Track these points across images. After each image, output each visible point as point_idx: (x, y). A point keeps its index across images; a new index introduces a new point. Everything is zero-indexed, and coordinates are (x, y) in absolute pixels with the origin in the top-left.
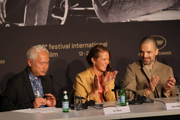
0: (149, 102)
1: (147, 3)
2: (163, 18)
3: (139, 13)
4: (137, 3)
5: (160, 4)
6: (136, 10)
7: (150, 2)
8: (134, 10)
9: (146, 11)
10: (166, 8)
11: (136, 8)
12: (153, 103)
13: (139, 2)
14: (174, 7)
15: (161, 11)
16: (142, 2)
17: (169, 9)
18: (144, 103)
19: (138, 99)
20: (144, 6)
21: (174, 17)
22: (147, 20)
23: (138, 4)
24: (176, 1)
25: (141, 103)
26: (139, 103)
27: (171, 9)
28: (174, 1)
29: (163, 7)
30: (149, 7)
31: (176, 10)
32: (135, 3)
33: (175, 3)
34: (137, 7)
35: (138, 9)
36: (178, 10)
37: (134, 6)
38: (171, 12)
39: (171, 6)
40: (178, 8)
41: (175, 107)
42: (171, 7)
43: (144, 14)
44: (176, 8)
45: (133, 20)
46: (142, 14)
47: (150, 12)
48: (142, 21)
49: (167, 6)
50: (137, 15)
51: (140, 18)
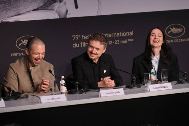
0: (24, 98)
1: (17, 3)
2: (34, 18)
3: (10, 13)
4: (7, 3)
5: (30, 4)
6: (6, 11)
7: (20, 3)
8: (5, 11)
9: (17, 11)
10: (36, 8)
11: (6, 9)
12: (27, 99)
13: (9, 3)
14: (44, 6)
15: (31, 11)
16: (12, 2)
17: (39, 9)
18: (19, 98)
19: (13, 95)
20: (14, 6)
21: (45, 17)
22: (18, 21)
23: (9, 5)
24: (46, 1)
25: (16, 99)
26: (13, 99)
27: (42, 8)
28: (44, 1)
29: (33, 7)
30: (20, 7)
31: (46, 10)
32: (5, 4)
33: (44, 3)
34: (8, 8)
35: (9, 10)
36: (48, 10)
37: (4, 7)
38: (42, 11)
39: (41, 5)
40: (48, 8)
41: (50, 100)
42: (41, 7)
43: (15, 15)
44: (46, 8)
45: (4, 20)
46: (13, 15)
47: (21, 13)
48: (13, 21)
49: (38, 5)
50: (8, 16)
51: (10, 19)
